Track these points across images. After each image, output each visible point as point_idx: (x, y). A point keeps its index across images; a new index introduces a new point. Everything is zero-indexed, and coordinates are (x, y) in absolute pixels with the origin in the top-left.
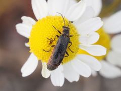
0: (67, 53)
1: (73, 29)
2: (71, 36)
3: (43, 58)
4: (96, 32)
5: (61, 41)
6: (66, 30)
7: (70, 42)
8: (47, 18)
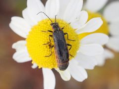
0: (68, 45)
1: (60, 22)
2: (62, 29)
3: (53, 64)
4: (82, 10)
5: (57, 38)
6: (55, 26)
7: (65, 34)
8: (33, 29)
